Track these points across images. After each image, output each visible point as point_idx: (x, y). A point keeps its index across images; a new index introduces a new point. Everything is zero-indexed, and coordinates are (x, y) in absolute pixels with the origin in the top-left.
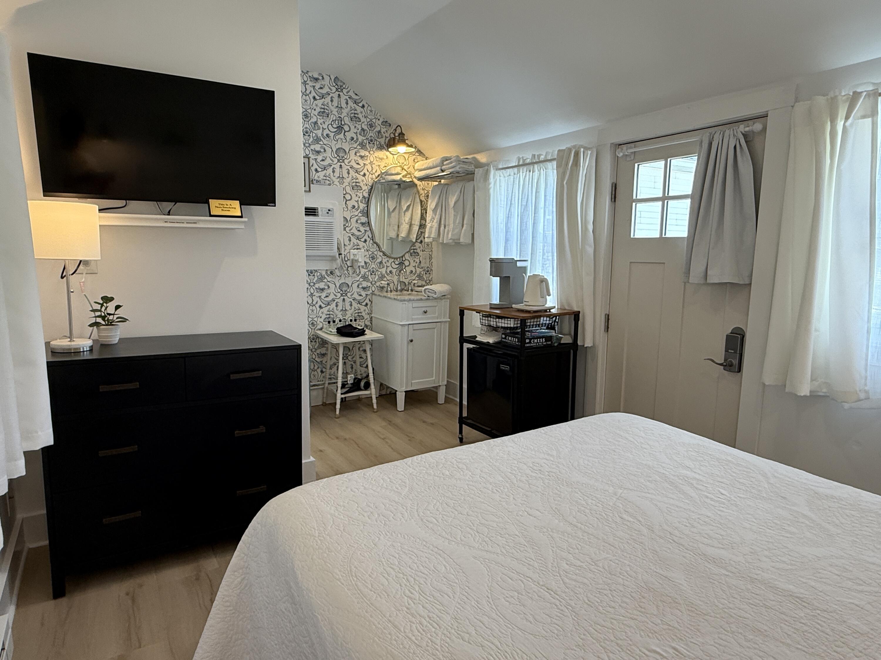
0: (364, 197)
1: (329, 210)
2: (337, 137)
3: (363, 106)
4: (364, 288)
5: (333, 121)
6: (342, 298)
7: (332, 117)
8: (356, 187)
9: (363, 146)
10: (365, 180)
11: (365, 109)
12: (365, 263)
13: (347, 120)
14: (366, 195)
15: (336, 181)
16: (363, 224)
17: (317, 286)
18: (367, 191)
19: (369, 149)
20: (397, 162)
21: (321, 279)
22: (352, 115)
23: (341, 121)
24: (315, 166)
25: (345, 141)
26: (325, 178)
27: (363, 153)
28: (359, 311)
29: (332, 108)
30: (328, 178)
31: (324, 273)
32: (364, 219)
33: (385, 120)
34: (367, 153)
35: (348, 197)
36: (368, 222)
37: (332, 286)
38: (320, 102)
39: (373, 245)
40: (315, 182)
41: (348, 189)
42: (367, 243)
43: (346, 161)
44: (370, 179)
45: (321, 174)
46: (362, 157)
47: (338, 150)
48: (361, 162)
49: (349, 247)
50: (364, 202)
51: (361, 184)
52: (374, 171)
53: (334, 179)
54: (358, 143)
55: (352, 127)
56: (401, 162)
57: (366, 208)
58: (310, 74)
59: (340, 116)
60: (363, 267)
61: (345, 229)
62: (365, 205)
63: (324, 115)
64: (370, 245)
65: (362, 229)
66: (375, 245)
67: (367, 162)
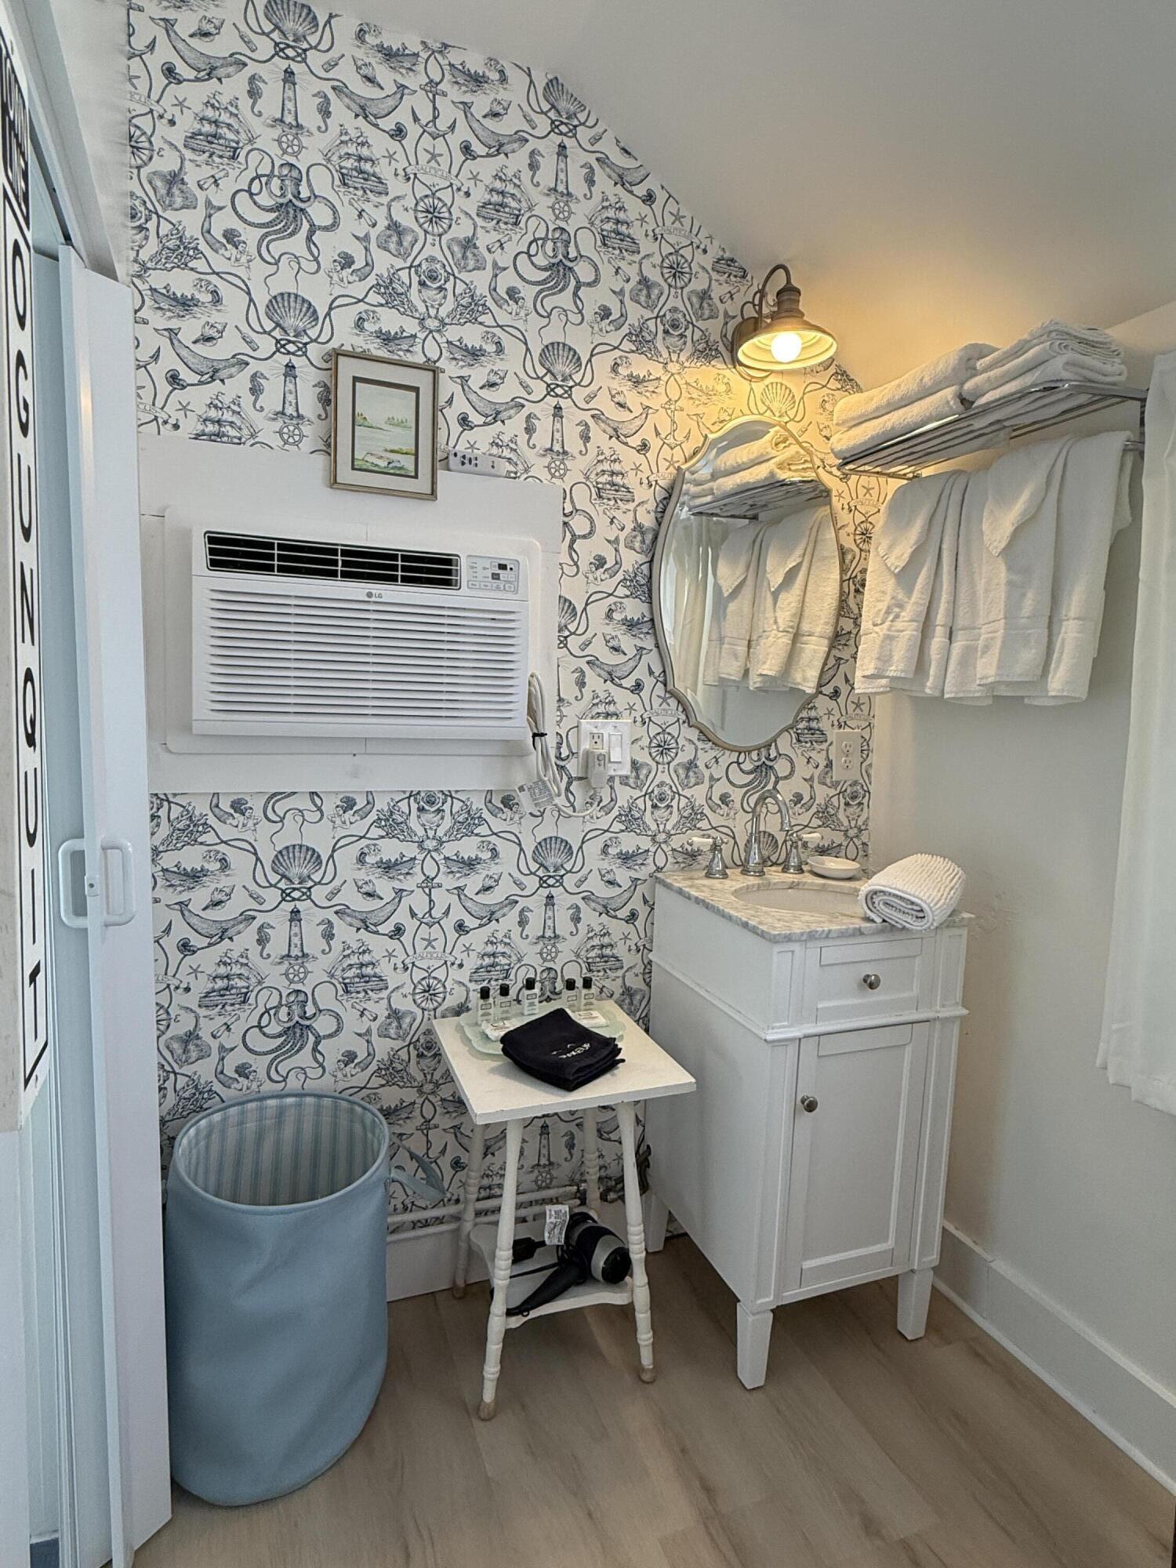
0: (639, 528)
1: (503, 567)
2: (549, 303)
3: (649, 198)
4: (626, 858)
5: (535, 240)
6: (544, 892)
7: (533, 228)
8: (610, 489)
9: (641, 340)
10: (645, 467)
11: (657, 206)
12: (635, 766)
13: (587, 243)
14: (648, 521)
15: (539, 468)
16: (631, 625)
17: (449, 850)
18: (651, 505)
19: (665, 354)
20: (762, 408)
21: (468, 823)
22: (609, 226)
23: (567, 243)
24: (461, 405)
25: (577, 319)
26: (495, 450)
27: (640, 366)
28: (606, 940)
29: (535, 194)
30: (506, 453)
31: (478, 803)
32: (634, 609)
33: (727, 255)
34: (657, 370)
35: (579, 525)
36: (652, 620)
37: (507, 851)
38: (487, 168)
39: (664, 700)
40: (454, 462)
41: (582, 497)
42: (645, 694)
43: (578, 394)
44: (663, 465)
45: (481, 439)
46: (637, 381)
47: (550, 349)
48: (632, 398)
49: (578, 708)
50: (637, 545)
51: (631, 481)
52: (680, 436)
53: (530, 455)
54: (625, 330)
55: (607, 271)
56: (775, 406)
57: (645, 568)
58: (454, 57)
59: (563, 225)
60: (624, 781)
61: (563, 643)
62: (642, 558)
63: (503, 216)
64: (656, 702)
65: (628, 643)
66: (673, 702)
67: (655, 402)
